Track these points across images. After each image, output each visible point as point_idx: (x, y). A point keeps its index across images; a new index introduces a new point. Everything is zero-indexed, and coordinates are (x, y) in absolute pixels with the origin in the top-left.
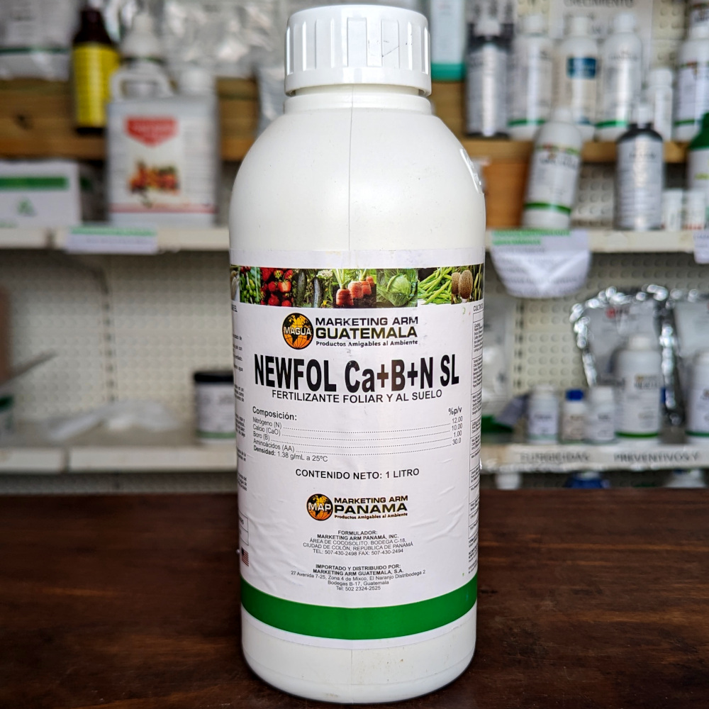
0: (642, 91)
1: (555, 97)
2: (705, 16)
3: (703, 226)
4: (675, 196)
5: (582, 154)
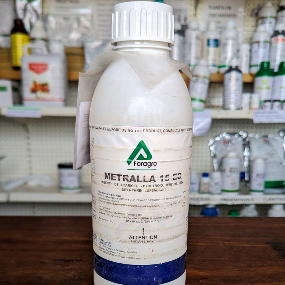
0: (237, 52)
1: (202, 55)
2: (264, 22)
3: (258, 108)
4: (246, 96)
5: (209, 79)
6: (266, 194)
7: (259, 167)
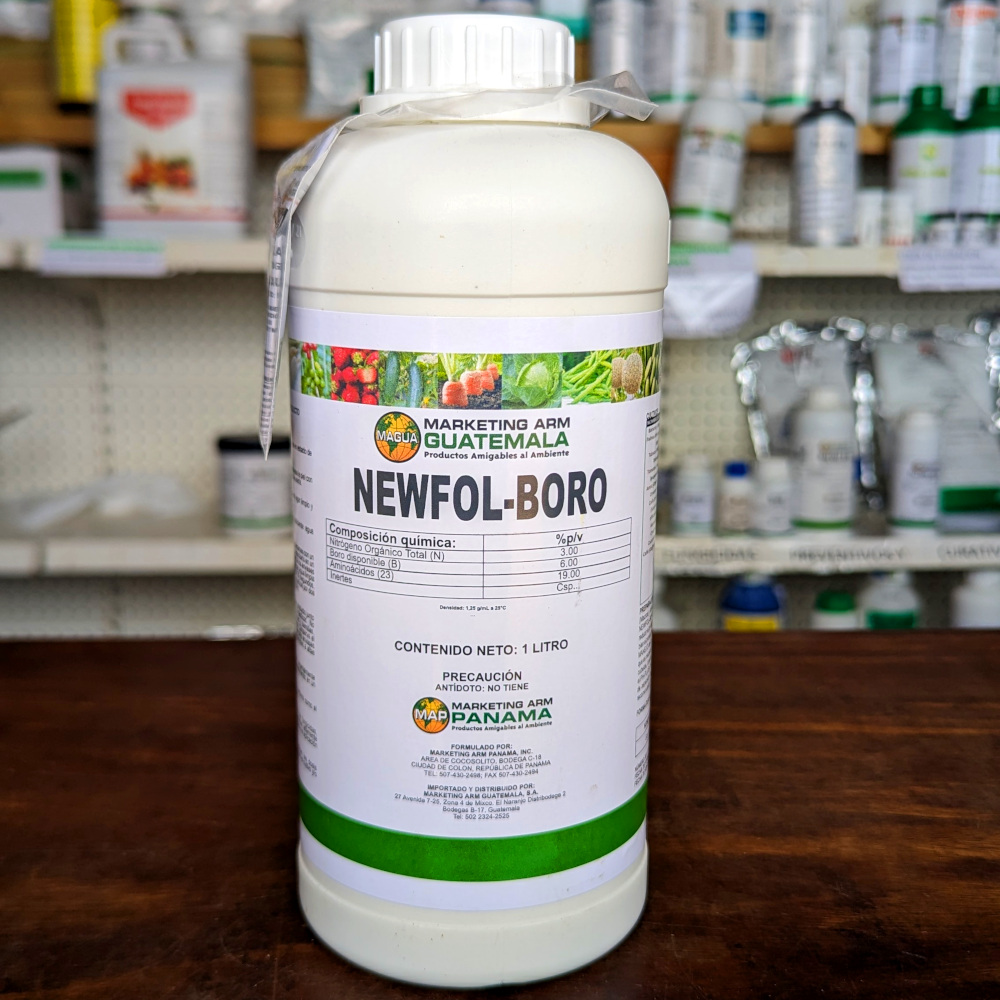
0: (829, 54)
1: (710, 63)
3: (910, 240)
4: (872, 200)
5: (746, 142)
6: (947, 532)
7: (920, 441)
